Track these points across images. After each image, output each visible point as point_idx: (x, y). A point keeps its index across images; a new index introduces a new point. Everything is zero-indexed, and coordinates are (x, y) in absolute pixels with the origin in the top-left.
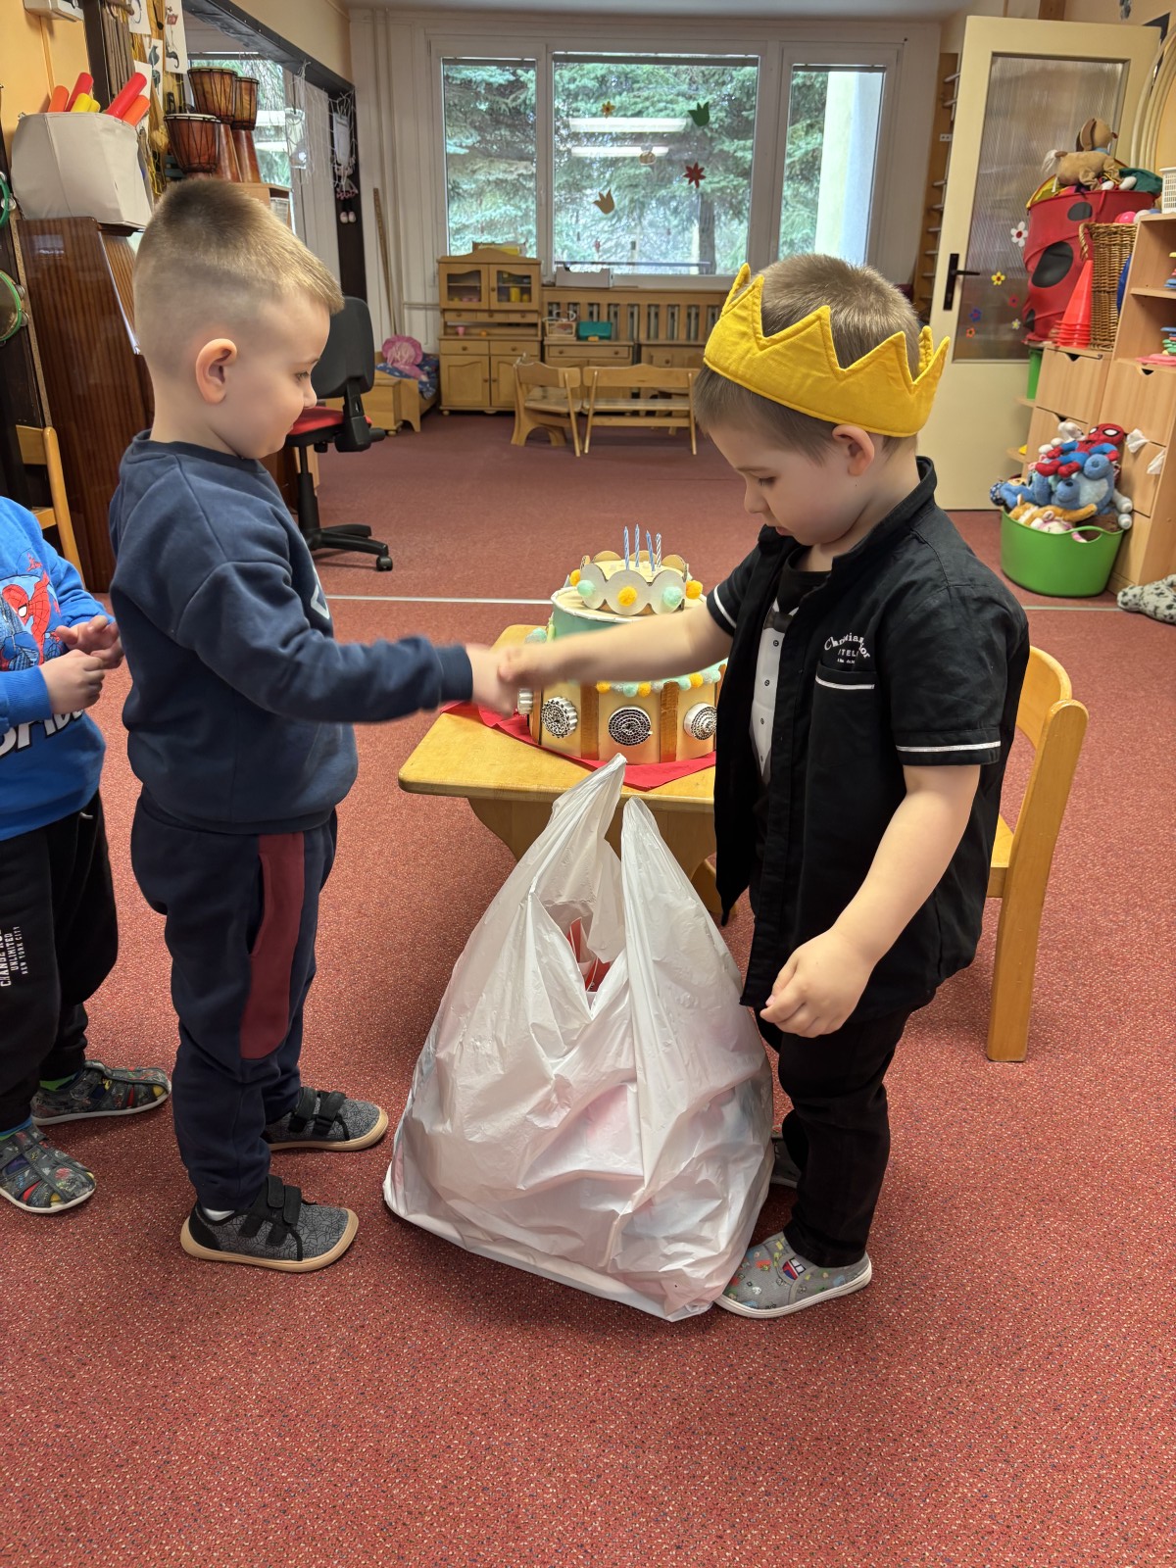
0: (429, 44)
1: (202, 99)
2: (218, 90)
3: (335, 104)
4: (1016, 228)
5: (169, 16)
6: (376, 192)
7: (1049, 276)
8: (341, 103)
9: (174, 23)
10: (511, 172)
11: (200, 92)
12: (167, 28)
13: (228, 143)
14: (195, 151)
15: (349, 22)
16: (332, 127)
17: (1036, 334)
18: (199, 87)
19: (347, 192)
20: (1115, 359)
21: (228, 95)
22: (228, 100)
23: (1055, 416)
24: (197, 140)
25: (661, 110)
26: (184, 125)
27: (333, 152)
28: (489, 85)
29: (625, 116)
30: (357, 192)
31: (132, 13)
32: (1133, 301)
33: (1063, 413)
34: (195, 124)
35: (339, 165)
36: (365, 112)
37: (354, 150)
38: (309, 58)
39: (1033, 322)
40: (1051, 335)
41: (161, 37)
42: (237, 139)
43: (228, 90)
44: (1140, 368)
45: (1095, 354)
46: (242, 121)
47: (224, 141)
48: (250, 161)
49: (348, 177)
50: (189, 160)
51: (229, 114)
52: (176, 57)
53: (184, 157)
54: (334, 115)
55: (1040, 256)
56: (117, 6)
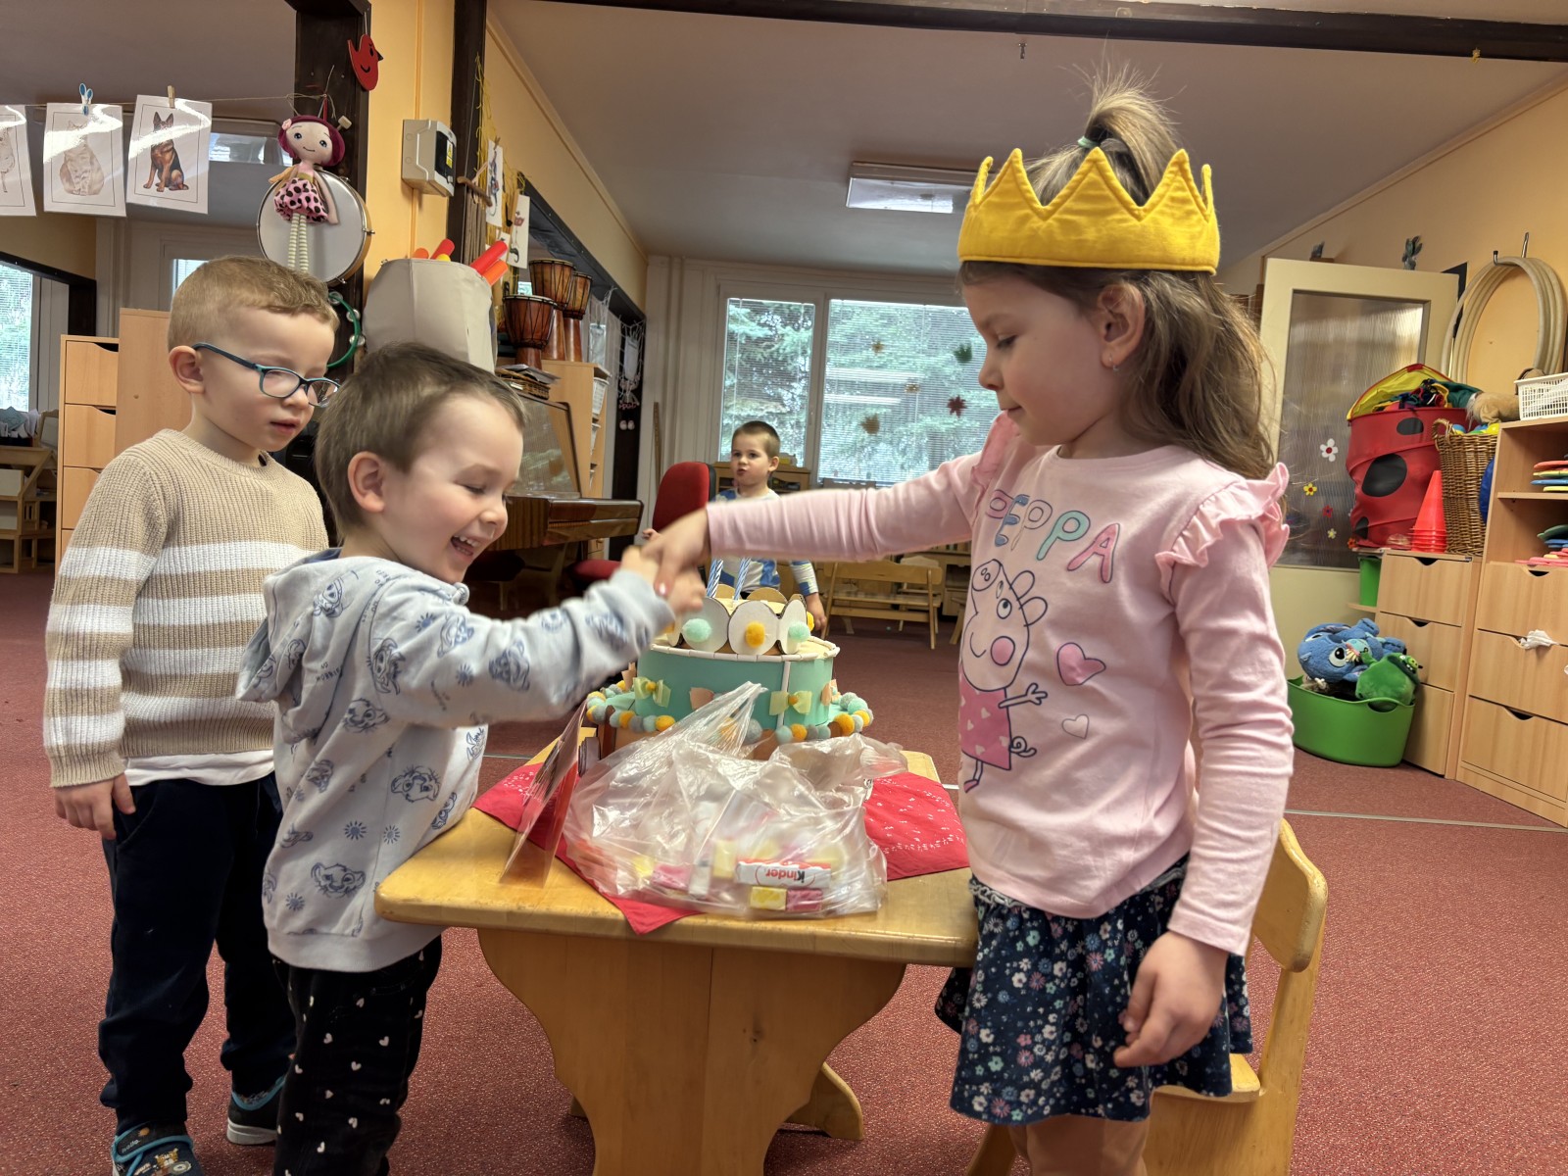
0: (719, 287)
1: (540, 286)
2: (557, 281)
3: (628, 329)
4: (1326, 444)
5: (516, 218)
6: (656, 405)
7: (1380, 486)
8: (634, 329)
9: (520, 225)
10: (762, 410)
11: (539, 281)
12: (514, 227)
13: (558, 326)
14: (530, 328)
15: (647, 265)
16: (623, 346)
17: (1371, 540)
18: (539, 276)
19: (630, 403)
20: (1487, 561)
21: (565, 285)
22: (566, 289)
23: (1408, 620)
24: (533, 318)
25: (903, 364)
26: (523, 304)
27: (621, 369)
28: (748, 338)
29: (870, 367)
30: (638, 404)
31: (490, 205)
32: (1501, 505)
33: (1420, 616)
34: (533, 304)
35: (626, 379)
36: (654, 338)
37: (640, 369)
38: (616, 285)
39: (1366, 530)
40: (1389, 542)
41: (508, 232)
42: (566, 326)
43: (566, 281)
44: (1526, 569)
45: (1463, 558)
46: (573, 311)
47: (555, 325)
48: (575, 345)
49: (632, 391)
50: (522, 334)
51: (564, 301)
52: (517, 253)
53: (518, 333)
54: (627, 338)
55: (1368, 465)
56: (479, 195)
